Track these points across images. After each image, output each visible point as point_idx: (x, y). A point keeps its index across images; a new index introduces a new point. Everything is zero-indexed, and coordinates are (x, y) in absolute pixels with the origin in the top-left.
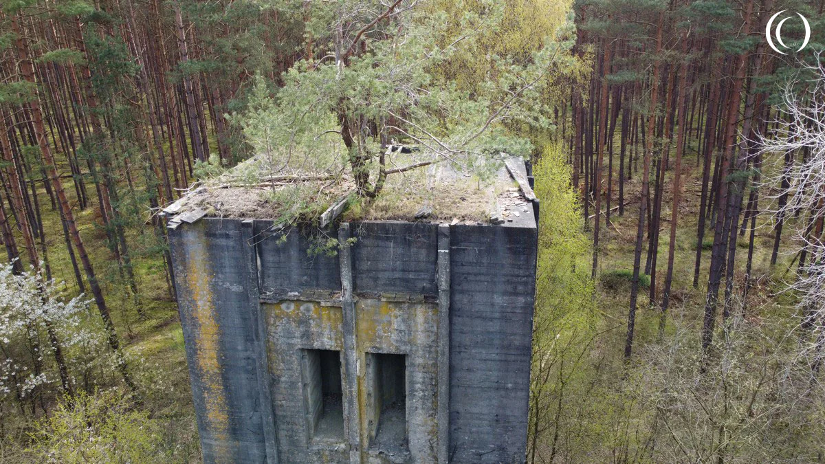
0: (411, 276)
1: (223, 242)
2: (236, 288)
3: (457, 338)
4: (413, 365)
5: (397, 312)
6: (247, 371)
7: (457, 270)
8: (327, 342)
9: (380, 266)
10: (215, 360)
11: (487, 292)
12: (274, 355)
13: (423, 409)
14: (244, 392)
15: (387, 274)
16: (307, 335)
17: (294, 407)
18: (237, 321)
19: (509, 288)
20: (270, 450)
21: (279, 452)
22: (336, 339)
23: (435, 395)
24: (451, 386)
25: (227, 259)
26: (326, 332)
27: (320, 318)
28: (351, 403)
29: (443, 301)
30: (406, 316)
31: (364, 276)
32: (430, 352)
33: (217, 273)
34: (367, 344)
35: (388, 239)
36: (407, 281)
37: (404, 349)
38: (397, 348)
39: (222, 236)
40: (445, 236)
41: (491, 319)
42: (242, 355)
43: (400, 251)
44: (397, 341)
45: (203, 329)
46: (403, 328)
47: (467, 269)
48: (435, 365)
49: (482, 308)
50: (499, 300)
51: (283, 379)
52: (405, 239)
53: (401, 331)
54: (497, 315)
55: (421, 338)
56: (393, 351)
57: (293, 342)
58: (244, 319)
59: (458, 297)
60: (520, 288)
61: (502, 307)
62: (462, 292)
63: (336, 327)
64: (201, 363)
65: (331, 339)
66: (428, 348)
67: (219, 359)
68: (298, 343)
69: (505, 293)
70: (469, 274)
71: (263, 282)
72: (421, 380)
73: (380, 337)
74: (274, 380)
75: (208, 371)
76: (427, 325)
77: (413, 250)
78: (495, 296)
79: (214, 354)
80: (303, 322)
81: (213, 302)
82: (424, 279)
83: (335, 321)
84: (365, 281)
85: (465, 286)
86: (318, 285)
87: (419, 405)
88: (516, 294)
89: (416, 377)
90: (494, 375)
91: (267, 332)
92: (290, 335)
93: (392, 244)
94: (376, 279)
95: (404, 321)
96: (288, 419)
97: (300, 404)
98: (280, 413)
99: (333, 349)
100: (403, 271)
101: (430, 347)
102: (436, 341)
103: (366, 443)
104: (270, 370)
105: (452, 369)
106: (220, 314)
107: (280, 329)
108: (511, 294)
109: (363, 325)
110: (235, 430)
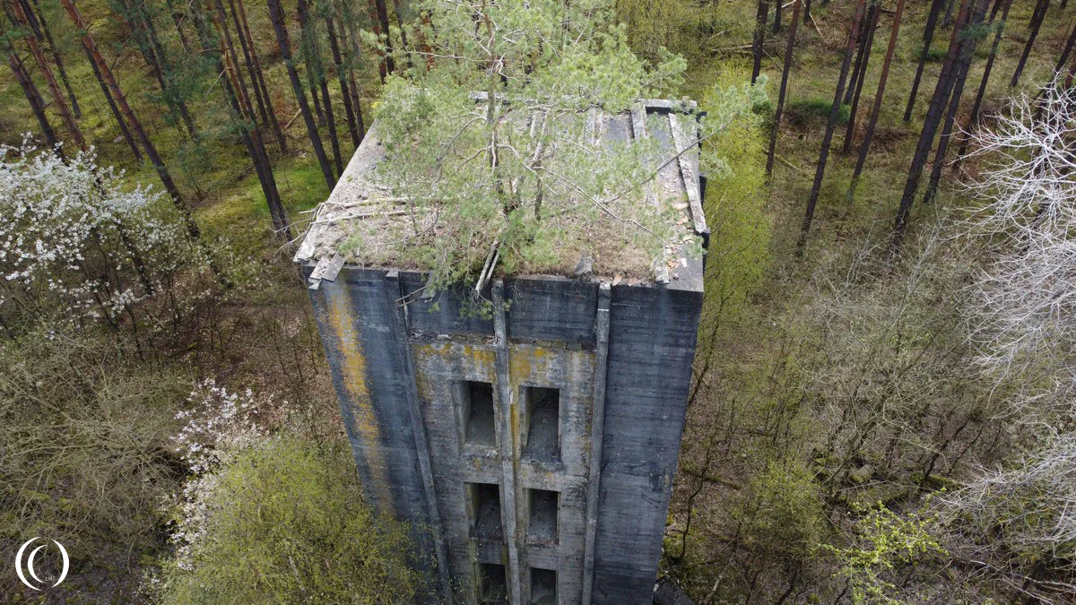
0: (568, 326)
1: (367, 289)
2: (381, 329)
3: (614, 378)
4: (567, 397)
5: (552, 355)
6: (396, 395)
7: (616, 323)
8: (479, 375)
9: (535, 317)
10: (363, 386)
11: (647, 342)
12: (424, 384)
13: (576, 431)
14: (395, 411)
15: (543, 324)
16: (457, 369)
17: (447, 424)
18: (385, 355)
19: (671, 341)
20: (423, 457)
21: (431, 457)
22: (489, 374)
23: (589, 421)
24: (605, 415)
25: (372, 304)
26: (478, 368)
27: (472, 356)
28: (504, 425)
29: (602, 351)
30: (562, 359)
31: (518, 324)
32: (585, 388)
33: (361, 315)
34: (521, 379)
35: (544, 294)
36: (564, 330)
37: (557, 384)
38: (551, 383)
39: (364, 284)
40: (606, 297)
41: (651, 365)
42: (390, 382)
43: (557, 304)
44: (552, 378)
45: (348, 360)
46: (558, 368)
47: (626, 323)
48: (591, 398)
49: (641, 355)
50: (658, 349)
51: (434, 403)
52: (563, 295)
53: (556, 371)
54: (656, 362)
55: (576, 376)
56: (547, 385)
57: (443, 374)
58: (392, 354)
59: (616, 346)
60: (682, 341)
61: (663, 356)
62: (622, 342)
63: (489, 365)
64: (348, 386)
65: (483, 373)
66: (584, 385)
67: (367, 384)
68: (449, 375)
69: (665, 345)
70: (629, 327)
71: (411, 324)
72: (575, 409)
73: (535, 374)
74: (425, 403)
75: (356, 394)
76: (583, 367)
77: (571, 304)
78: (656, 347)
79: (361, 380)
80: (455, 358)
81: (358, 339)
82: (582, 329)
83: (488, 359)
84: (518, 328)
85: (625, 337)
86: (469, 329)
87: (573, 428)
88: (677, 345)
89: (571, 407)
90: (650, 409)
91: (415, 365)
92: (440, 369)
93: (548, 299)
94: (531, 328)
95: (559, 362)
96: (440, 434)
97: (453, 422)
98: (431, 428)
99: (485, 381)
100: (560, 321)
101: (586, 384)
102: (593, 380)
103: (518, 454)
104: (420, 395)
105: (607, 402)
106: (365, 348)
107: (429, 363)
108: (672, 345)
109: (517, 364)
110: (386, 438)
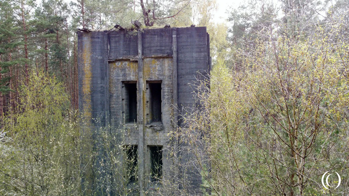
0: (163, 48)
1: (97, 40)
2: (100, 58)
3: (180, 71)
4: (164, 84)
5: (158, 63)
6: (101, 93)
7: (180, 44)
8: (132, 78)
9: (152, 45)
10: (89, 89)
11: (190, 52)
12: (112, 85)
13: (168, 103)
14: (99, 102)
15: (154, 48)
16: (125, 75)
17: (118, 107)
18: (99, 71)
19: (198, 50)
21: (111, 130)
22: (135, 76)
23: (172, 97)
24: (178, 92)
25: (98, 47)
26: (132, 73)
27: (130, 68)
28: (140, 101)
29: (175, 55)
30: (161, 64)
31: (146, 49)
32: (170, 78)
33: (93, 52)
34: (147, 77)
35: (155, 35)
36: (161, 50)
37: (161, 78)
38: (158, 78)
39: (96, 38)
40: (175, 30)
41: (192, 63)
42: (100, 85)
43: (159, 39)
44: (158, 75)
45: (86, 75)
46: (160, 69)
47: (183, 44)
48: (172, 84)
49: (189, 59)
50: (195, 55)
51: (114, 95)
52: (161, 34)
53: (159, 71)
54: (194, 61)
55: (167, 73)
56: (156, 79)
57: (119, 78)
58: (102, 70)
59: (180, 55)
60: (202, 49)
61: (196, 57)
62: (181, 53)
63: (136, 70)
64: (84, 90)
65: (133, 76)
67: (91, 87)
68: (121, 79)
69: (197, 52)
70: (184, 46)
71: (110, 55)
72: (167, 91)
73: (152, 74)
74: (111, 96)
75: (86, 94)
76: (169, 68)
77: (164, 38)
78: (193, 53)
79: (89, 86)
80: (123, 69)
81: (90, 64)
82: (167, 49)
83: (135, 68)
84: (147, 51)
85: (182, 51)
86: (130, 54)
87: (166, 102)
88: (201, 52)
89: (165, 90)
91: (110, 75)
92: (118, 75)
93: (156, 37)
94: (150, 50)
95: (160, 66)
96: (115, 113)
97: (120, 106)
98: (112, 111)
99: (134, 80)
100: (160, 46)
101: (170, 76)
102: (172, 74)
104: (110, 91)
105: (178, 85)
106: (93, 68)
107: (115, 73)
108: (199, 52)
109: (146, 69)
110: (94, 120)
